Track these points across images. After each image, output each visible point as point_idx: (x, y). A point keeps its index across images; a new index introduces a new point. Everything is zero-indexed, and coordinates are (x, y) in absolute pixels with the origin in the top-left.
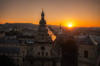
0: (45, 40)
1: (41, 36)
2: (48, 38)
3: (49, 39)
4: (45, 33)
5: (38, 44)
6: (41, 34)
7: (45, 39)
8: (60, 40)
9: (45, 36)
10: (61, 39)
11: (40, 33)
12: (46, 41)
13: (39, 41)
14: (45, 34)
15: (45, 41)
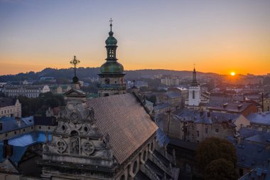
0: (81, 157)
1: (67, 140)
2: (96, 150)
3: (99, 154)
4: (84, 125)
5: (57, 173)
6: (69, 131)
7: (83, 154)
8: (182, 133)
9: (84, 141)
10: (185, 130)
11: (64, 128)
12: (89, 162)
13: (60, 159)
14: (82, 131)
15: (83, 161)
